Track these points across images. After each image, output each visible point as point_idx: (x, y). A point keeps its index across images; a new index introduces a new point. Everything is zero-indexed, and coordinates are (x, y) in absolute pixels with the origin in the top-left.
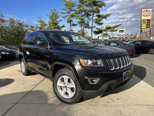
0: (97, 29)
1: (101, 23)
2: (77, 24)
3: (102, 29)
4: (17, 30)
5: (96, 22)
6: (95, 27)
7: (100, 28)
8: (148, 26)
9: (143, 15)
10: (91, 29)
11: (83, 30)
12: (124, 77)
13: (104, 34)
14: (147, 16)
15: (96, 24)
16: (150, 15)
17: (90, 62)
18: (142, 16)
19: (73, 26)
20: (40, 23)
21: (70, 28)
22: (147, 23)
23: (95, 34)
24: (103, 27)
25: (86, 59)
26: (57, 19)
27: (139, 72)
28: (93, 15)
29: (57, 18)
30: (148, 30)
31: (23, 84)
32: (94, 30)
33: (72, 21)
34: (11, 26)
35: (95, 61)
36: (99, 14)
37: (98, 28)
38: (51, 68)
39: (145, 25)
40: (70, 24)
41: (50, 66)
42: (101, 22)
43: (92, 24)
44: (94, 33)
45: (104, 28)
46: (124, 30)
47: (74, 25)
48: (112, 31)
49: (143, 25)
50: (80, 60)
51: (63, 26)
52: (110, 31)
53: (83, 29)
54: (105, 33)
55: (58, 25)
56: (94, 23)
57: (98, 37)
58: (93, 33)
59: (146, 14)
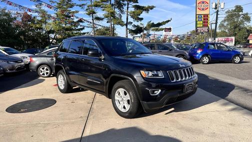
0: (135, 26)
1: (140, 19)
2: (103, 17)
3: (141, 26)
5: (132, 17)
6: (132, 23)
7: (138, 26)
8: (205, 24)
9: (199, 9)
10: (125, 27)
11: (114, 27)
13: (144, 34)
14: (203, 9)
15: (132, 19)
16: (207, 8)
17: (151, 74)
18: (197, 9)
22: (204, 19)
23: (132, 35)
25: (147, 70)
26: (70, 9)
28: (128, 4)
29: (71, 7)
30: (206, 29)
32: (131, 28)
33: (95, 13)
35: (155, 72)
36: (137, 4)
39: (201, 22)
40: (93, 16)
42: (139, 17)
43: (127, 19)
44: (130, 32)
45: (145, 25)
46: (171, 28)
47: (98, 19)
48: (157, 30)
49: (198, 23)
50: (141, 71)
52: (153, 30)
54: (145, 32)
56: (129, 17)
57: (134, 37)
58: (128, 33)
59: (202, 7)
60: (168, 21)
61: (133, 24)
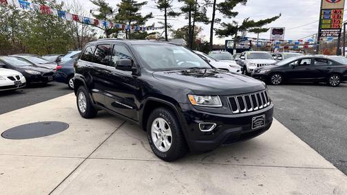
0: (224, 24)
1: (233, 13)
2: (180, 12)
3: (234, 25)
4: (50, 22)
5: (221, 11)
6: (220, 20)
7: (229, 24)
8: (335, 24)
10: (210, 25)
11: (194, 25)
12: (254, 124)
13: (238, 37)
14: (333, 1)
15: (222, 14)
17: (203, 100)
19: (171, 18)
20: (99, 7)
21: (164, 21)
22: (334, 17)
23: (220, 37)
24: (236, 21)
25: (198, 95)
27: (293, 120)
30: (335, 32)
31: (87, 131)
32: (218, 28)
33: (170, 6)
34: (37, 12)
35: (210, 98)
37: (227, 23)
38: (142, 106)
39: (329, 21)
40: (166, 11)
41: (138, 104)
42: (232, 11)
43: (214, 15)
44: (217, 33)
45: (240, 24)
47: (173, 14)
48: (257, 31)
50: (189, 96)
51: (150, 16)
52: (251, 31)
53: (192, 24)
54: (239, 34)
55: (138, 12)
56: (217, 12)
57: (227, 41)
58: (214, 34)
60: (276, 18)
61: (221, 22)
